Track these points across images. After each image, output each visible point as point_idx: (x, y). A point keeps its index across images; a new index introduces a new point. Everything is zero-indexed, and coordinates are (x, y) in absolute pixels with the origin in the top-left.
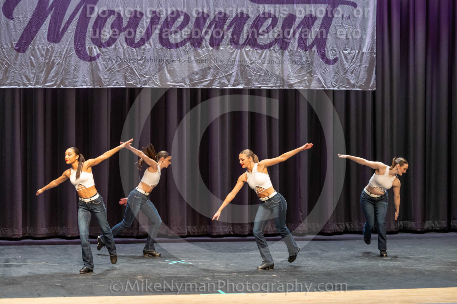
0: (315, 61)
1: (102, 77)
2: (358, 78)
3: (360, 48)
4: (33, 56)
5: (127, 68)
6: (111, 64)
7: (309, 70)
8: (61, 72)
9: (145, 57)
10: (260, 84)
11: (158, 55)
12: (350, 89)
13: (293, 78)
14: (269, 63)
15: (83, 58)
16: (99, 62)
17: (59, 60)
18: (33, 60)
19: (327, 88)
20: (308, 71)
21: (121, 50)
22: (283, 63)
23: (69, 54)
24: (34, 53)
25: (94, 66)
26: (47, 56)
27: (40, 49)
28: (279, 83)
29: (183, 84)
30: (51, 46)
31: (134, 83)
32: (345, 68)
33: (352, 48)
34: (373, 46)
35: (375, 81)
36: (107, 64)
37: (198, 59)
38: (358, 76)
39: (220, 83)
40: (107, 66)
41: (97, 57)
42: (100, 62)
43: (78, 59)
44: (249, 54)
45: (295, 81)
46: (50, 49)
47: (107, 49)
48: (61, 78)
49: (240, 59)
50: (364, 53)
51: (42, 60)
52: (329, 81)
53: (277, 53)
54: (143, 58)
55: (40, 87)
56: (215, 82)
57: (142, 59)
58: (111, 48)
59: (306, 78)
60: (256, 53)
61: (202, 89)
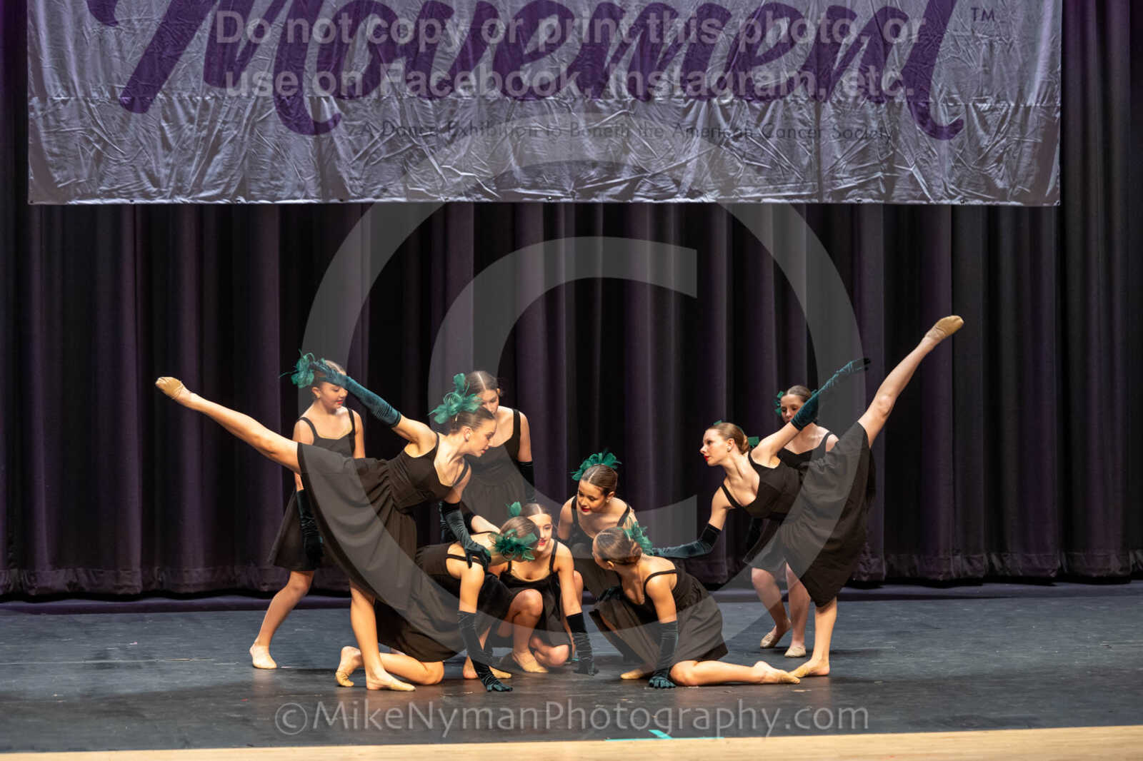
0: (903, 130)
1: (345, 176)
2: (1015, 174)
3: (1021, 96)
4: (167, 120)
5: (411, 151)
6: (369, 142)
7: (888, 152)
8: (240, 162)
9: (457, 123)
10: (758, 191)
11: (491, 116)
12: (995, 203)
13: (845, 176)
14: (783, 137)
15: (297, 125)
16: (337, 135)
17: (235, 132)
18: (168, 132)
19: (935, 199)
20: (885, 156)
21: (395, 105)
22: (819, 136)
23: (261, 115)
24: (169, 113)
25: (324, 148)
26: (203, 121)
27: (185, 103)
28: (808, 189)
29: (557, 193)
30: (213, 95)
31: (427, 190)
32: (982, 148)
33: (998, 96)
34: (1053, 90)
35: (1059, 181)
36: (359, 141)
37: (597, 125)
38: (1014, 168)
39: (654, 187)
40: (357, 147)
41: (332, 124)
42: (340, 138)
43: (283, 128)
44: (729, 111)
45: (849, 182)
46: (212, 103)
47: (357, 101)
48: (240, 179)
49: (706, 126)
50: (1030, 107)
51: (189, 130)
52: (939, 182)
53: (805, 110)
54: (452, 124)
55: (184, 200)
56: (640, 186)
57: (448, 128)
58: (369, 100)
59: (879, 174)
60: (747, 110)
61: (607, 206)
